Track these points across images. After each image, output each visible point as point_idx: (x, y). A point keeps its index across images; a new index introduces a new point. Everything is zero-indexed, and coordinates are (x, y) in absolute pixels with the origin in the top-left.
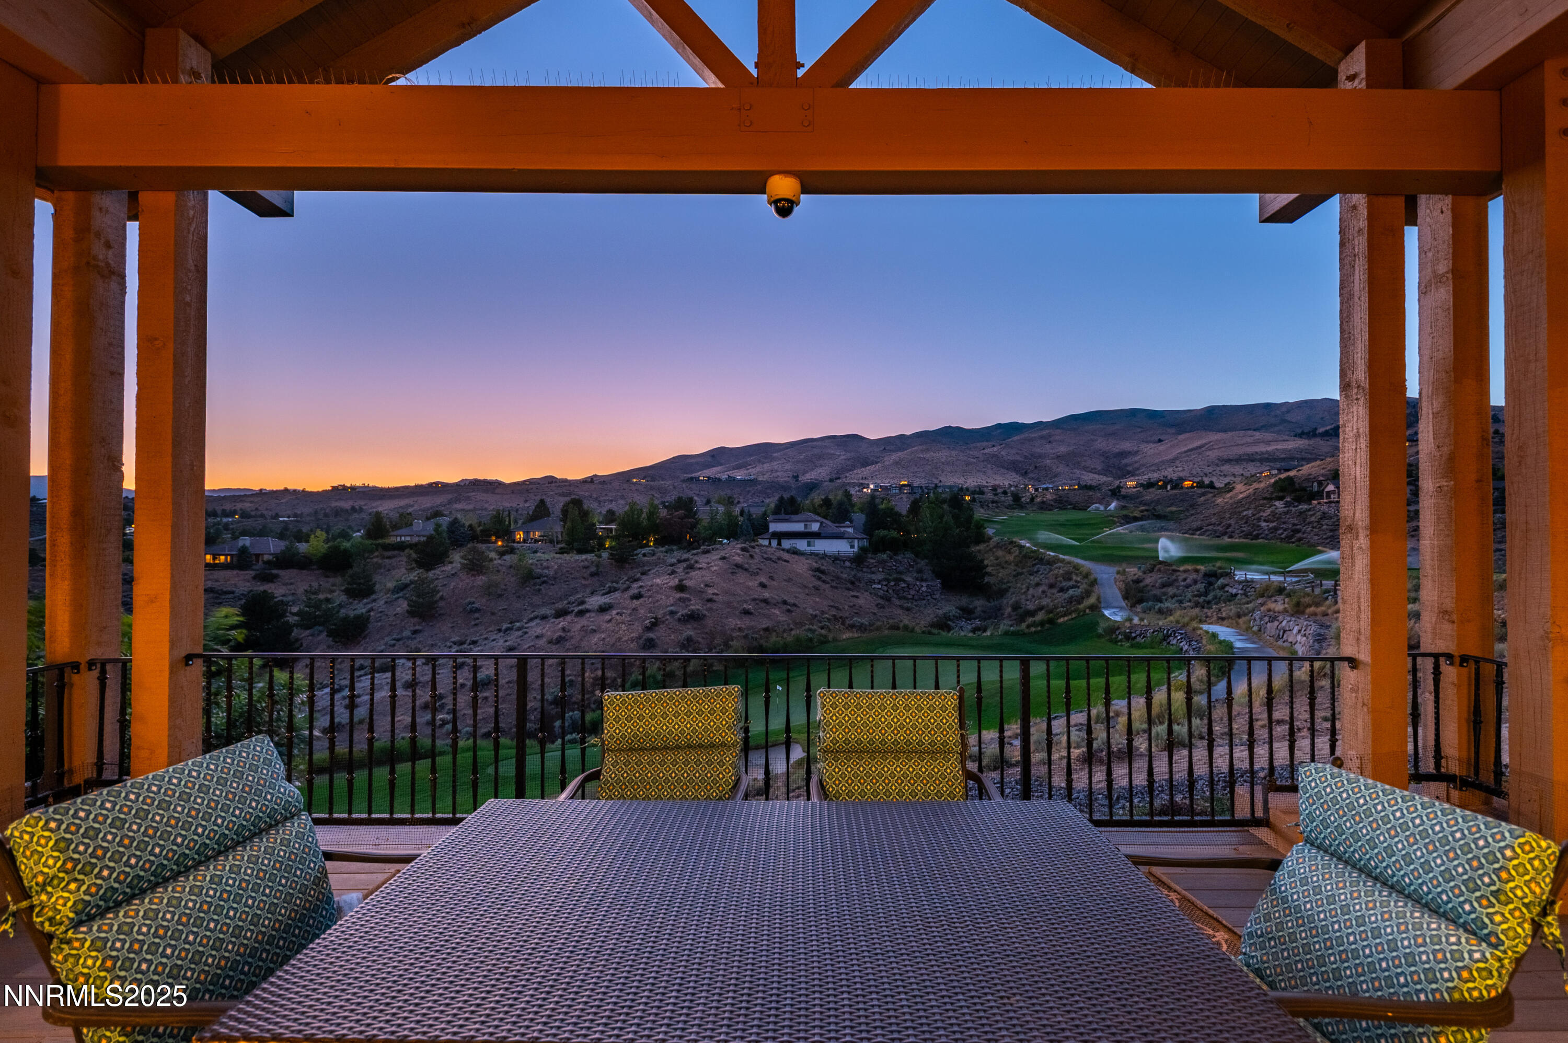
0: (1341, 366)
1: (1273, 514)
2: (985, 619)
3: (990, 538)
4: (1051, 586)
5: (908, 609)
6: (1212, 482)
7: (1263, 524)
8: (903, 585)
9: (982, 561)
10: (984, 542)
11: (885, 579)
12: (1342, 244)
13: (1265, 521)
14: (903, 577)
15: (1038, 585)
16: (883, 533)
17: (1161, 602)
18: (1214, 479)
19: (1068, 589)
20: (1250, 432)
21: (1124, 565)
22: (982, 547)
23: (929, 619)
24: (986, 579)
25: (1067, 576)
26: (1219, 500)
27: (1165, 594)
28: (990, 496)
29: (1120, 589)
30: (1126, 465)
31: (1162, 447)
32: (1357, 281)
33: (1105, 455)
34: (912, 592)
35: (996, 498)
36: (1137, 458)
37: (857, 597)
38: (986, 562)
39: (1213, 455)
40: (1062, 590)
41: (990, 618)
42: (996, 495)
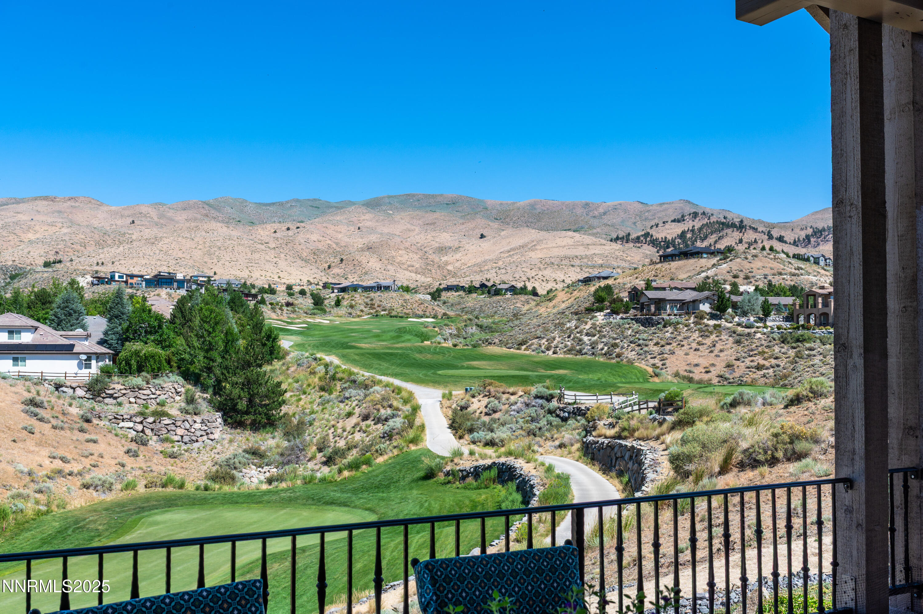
0: (833, 181)
1: (594, 326)
2: (284, 464)
3: (287, 353)
4: (366, 418)
5: (173, 456)
6: (534, 288)
7: (586, 339)
8: (167, 421)
9: (279, 384)
10: (279, 359)
11: (141, 414)
12: (833, 60)
13: (587, 334)
14: (166, 409)
15: (349, 415)
16: (137, 346)
17: (492, 431)
18: (537, 285)
19: (386, 420)
20: (570, 233)
21: (451, 387)
22: (277, 364)
23: (204, 469)
24: (284, 409)
25: (385, 401)
26: (542, 310)
27: (494, 421)
28: (282, 298)
29: (446, 416)
30: (447, 263)
31: (485, 244)
32: (849, 100)
33: (421, 250)
34: (180, 431)
35: (290, 300)
36: (458, 256)
37: (95, 442)
38: (284, 387)
39: (535, 256)
40: (378, 421)
41: (289, 462)
42: (290, 295)
